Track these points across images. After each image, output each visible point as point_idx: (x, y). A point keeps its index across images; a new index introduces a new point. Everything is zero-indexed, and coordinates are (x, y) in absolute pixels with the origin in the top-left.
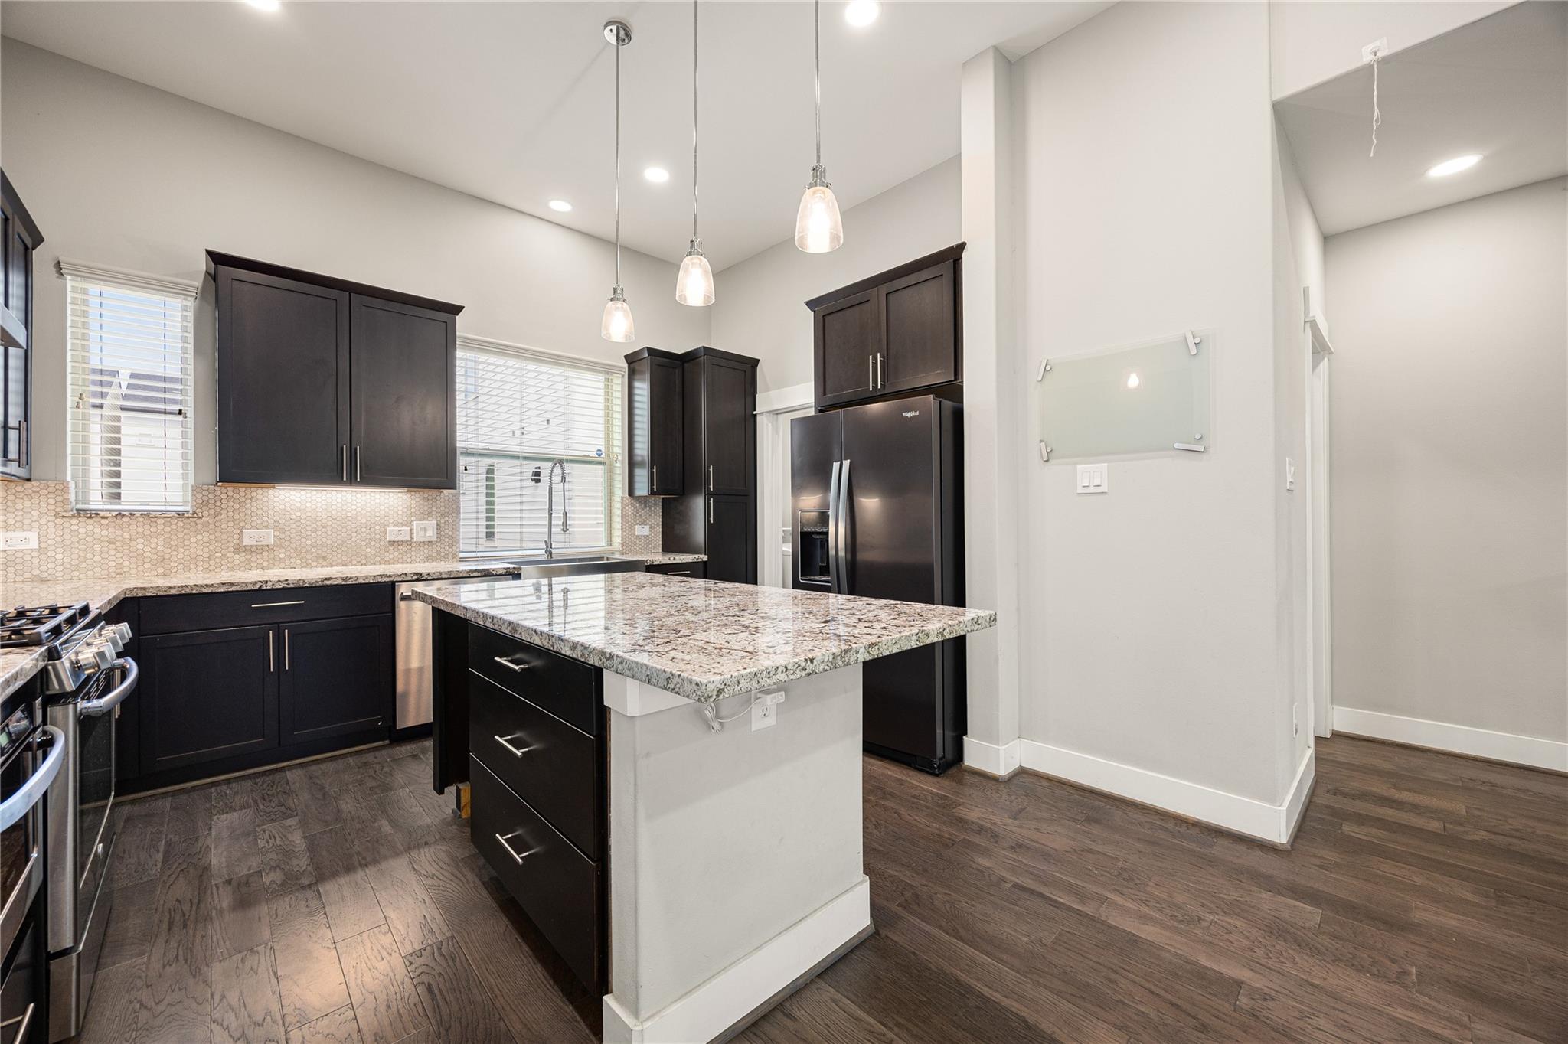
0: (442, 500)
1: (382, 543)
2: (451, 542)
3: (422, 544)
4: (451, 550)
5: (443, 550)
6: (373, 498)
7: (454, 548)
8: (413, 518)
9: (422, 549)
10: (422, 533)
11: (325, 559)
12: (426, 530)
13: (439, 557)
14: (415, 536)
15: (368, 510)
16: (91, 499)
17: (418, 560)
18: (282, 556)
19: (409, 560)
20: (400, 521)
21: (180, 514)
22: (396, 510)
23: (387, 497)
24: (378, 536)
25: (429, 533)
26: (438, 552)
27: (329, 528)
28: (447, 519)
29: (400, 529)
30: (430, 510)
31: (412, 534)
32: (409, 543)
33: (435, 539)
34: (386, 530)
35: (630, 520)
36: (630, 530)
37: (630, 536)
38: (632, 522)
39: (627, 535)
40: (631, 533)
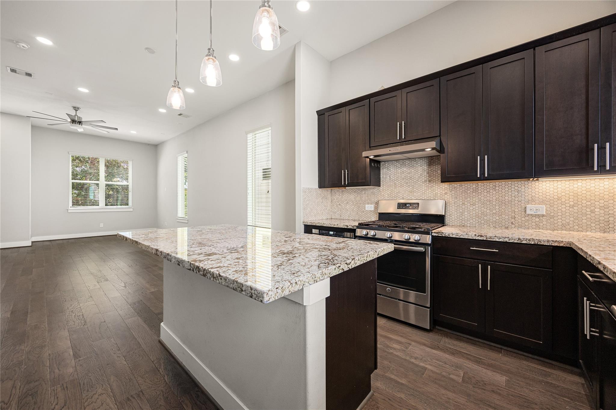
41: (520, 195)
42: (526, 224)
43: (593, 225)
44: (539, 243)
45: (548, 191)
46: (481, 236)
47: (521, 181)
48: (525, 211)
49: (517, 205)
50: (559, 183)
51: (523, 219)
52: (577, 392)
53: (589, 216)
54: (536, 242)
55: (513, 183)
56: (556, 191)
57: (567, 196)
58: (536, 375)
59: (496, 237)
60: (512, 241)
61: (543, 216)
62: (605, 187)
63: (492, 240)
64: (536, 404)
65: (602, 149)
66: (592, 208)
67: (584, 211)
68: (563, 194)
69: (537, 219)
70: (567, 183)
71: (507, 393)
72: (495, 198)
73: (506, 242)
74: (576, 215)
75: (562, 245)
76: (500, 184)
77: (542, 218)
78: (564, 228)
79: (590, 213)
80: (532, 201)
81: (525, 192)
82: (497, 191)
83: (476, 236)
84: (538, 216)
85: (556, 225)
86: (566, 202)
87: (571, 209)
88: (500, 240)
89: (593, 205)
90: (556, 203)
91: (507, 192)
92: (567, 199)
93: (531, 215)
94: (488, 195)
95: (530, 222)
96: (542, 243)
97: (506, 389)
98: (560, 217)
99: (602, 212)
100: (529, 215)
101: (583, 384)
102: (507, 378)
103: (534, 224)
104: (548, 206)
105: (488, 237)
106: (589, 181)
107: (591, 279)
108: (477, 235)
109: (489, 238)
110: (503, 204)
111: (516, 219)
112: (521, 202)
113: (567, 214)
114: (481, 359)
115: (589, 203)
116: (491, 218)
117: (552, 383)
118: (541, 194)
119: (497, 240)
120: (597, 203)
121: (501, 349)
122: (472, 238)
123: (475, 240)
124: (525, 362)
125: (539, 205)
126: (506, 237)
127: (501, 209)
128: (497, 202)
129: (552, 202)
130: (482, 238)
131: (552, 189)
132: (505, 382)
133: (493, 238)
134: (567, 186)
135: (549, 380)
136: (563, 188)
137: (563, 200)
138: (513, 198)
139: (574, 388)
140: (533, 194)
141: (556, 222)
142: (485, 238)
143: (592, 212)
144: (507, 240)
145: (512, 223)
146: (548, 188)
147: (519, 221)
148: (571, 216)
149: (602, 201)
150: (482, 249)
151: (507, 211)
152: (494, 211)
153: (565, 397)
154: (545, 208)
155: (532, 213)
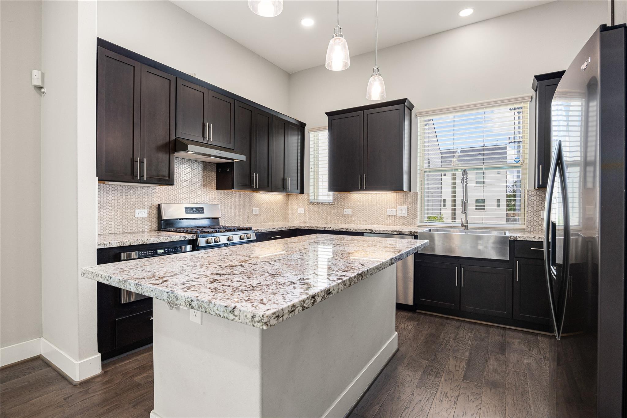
0: (410, 196)
1: (385, 216)
2: (413, 217)
3: (401, 217)
4: (413, 221)
5: (410, 221)
6: (382, 196)
7: (415, 220)
8: (397, 205)
9: (401, 219)
10: (400, 212)
11: (366, 221)
12: (403, 210)
13: (408, 224)
14: (397, 213)
15: (381, 201)
16: (319, 199)
17: (399, 224)
18: (354, 219)
19: (395, 224)
20: (392, 206)
21: (329, 203)
22: (391, 201)
23: (387, 195)
24: (384, 213)
25: (404, 212)
26: (408, 222)
27: (368, 209)
28: (412, 205)
29: (392, 209)
30: (405, 201)
31: (396, 212)
32: (395, 216)
33: (406, 215)
34: (387, 210)
35: (535, 207)
36: (535, 214)
37: (535, 219)
38: (538, 208)
39: (532, 218)
40: (535, 217)
41: (250, 201)
48: (252, 212)
53: (270, 214)
56: (261, 199)
61: (258, 215)
69: (256, 217)
72: (240, 203)
74: (267, 213)
81: (252, 199)
82: (241, 198)
85: (261, 220)
89: (271, 208)
90: (261, 207)
91: (245, 199)
93: (254, 214)
95: (254, 219)
98: (262, 215)
99: (273, 211)
104: (259, 209)
111: (249, 217)
112: (250, 206)
113: (264, 213)
116: (239, 218)
127: (243, 211)
128: (241, 206)
140: (255, 201)
141: (261, 218)
151: (245, 213)
152: (240, 213)
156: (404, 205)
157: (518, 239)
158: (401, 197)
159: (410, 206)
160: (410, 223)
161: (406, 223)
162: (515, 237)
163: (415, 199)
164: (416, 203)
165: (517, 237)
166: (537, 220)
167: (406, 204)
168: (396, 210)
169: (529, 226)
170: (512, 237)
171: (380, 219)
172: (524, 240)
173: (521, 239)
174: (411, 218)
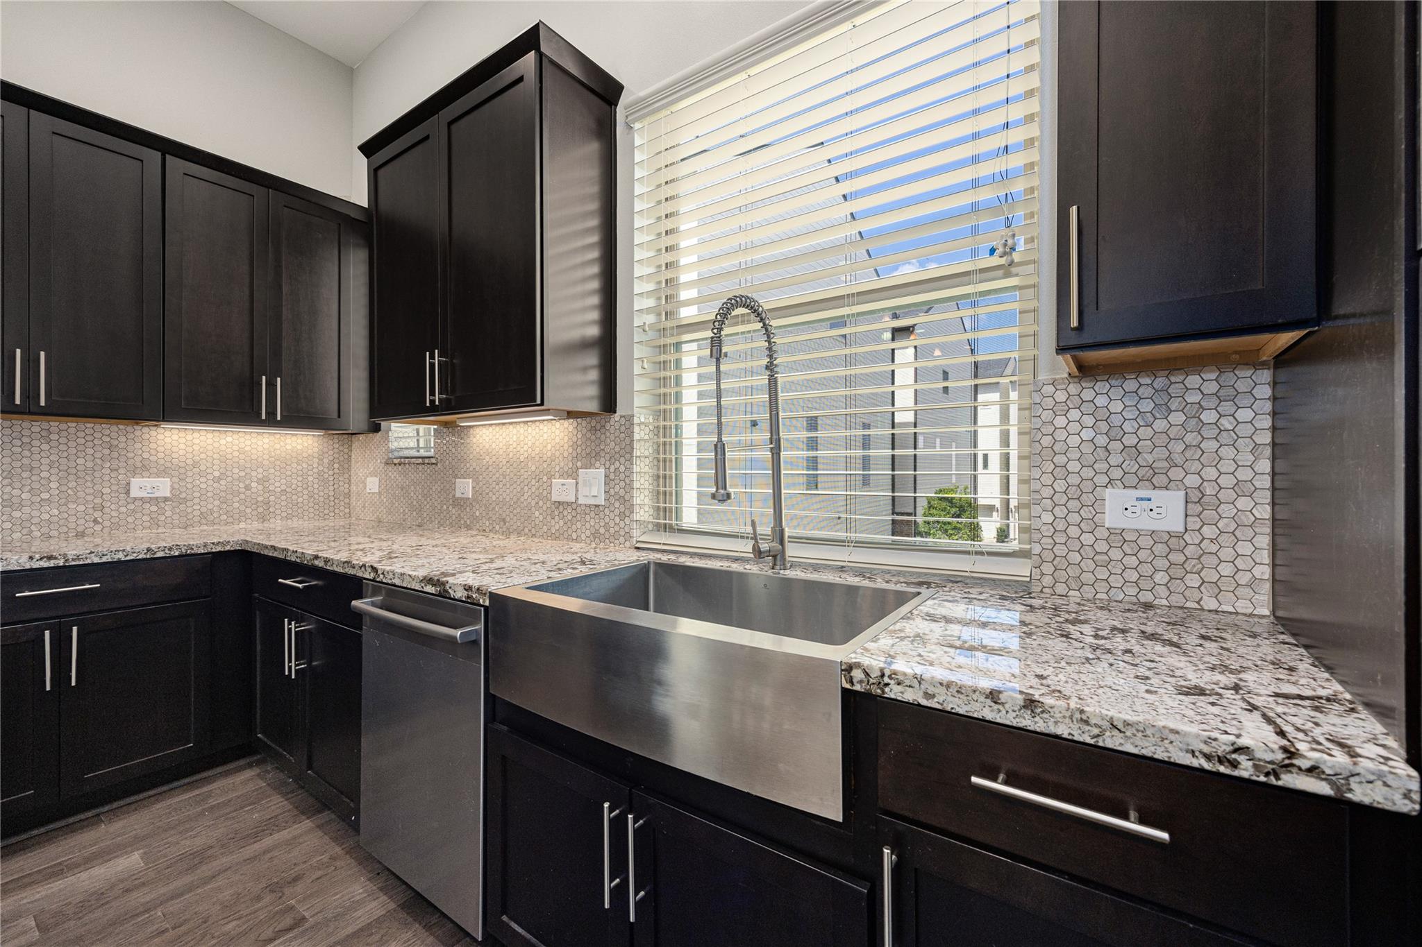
0: (612, 430)
1: (549, 504)
2: (622, 509)
3: (589, 510)
4: (622, 524)
5: (612, 524)
7: (627, 521)
8: (579, 464)
9: (588, 518)
10: (587, 491)
12: (593, 485)
13: (607, 535)
14: (579, 495)
15: (538, 450)
17: (584, 537)
18: (478, 513)
19: (574, 535)
20: (566, 469)
22: (562, 448)
23: (554, 430)
24: (545, 494)
25: (596, 491)
26: (607, 527)
28: (617, 464)
29: (565, 481)
30: (598, 452)
31: (577, 490)
32: (573, 506)
33: (602, 501)
34: (552, 483)
35: (1074, 466)
36: (1073, 505)
37: (1073, 531)
38: (1086, 473)
39: (1061, 525)
40: (1074, 518)
41: (115, 454)
42: (130, 519)
43: (248, 510)
44: (188, 552)
45: (174, 449)
46: (50, 558)
47: (117, 424)
48: (128, 492)
49: (107, 478)
50: (196, 435)
51: (123, 509)
52: (257, 790)
53: (242, 496)
54: (184, 551)
55: (97, 427)
56: (190, 450)
57: (210, 459)
58: (188, 811)
59: (93, 555)
60: (132, 558)
61: (166, 499)
62: (265, 446)
63: (81, 563)
64: (211, 847)
65: (271, 385)
66: (247, 482)
67: (235, 488)
68: (203, 456)
69: (154, 508)
70: (210, 435)
71: (155, 871)
72: (48, 461)
73: (119, 562)
74: (224, 494)
75: (228, 548)
76: (63, 426)
77: (162, 505)
78: (204, 521)
79: (244, 490)
80: (143, 468)
81: (128, 449)
82: (54, 444)
83: (35, 560)
84: (156, 500)
85: (190, 516)
86: (208, 471)
87: (215, 485)
88: (104, 559)
89: (248, 477)
90: (190, 474)
91: (82, 448)
92: (209, 465)
93: (141, 499)
94: (27, 453)
95: (138, 515)
96: (195, 551)
97: (150, 868)
98: (196, 501)
99: (260, 487)
100: (135, 499)
101: (258, 775)
102: (142, 851)
103: (146, 518)
104: (176, 480)
105: (70, 557)
106: (243, 435)
107: (300, 586)
108: (37, 556)
109: (73, 560)
110: (72, 477)
111: (106, 510)
112: (117, 470)
113: (209, 494)
114: (60, 864)
115: (243, 474)
116: (36, 513)
117: (218, 804)
118: (161, 455)
119: (96, 560)
120: (254, 474)
121: (98, 815)
122: (19, 568)
123: (31, 570)
124: (158, 806)
125: (159, 477)
126: (118, 551)
127: (64, 488)
128: (53, 471)
129: (182, 471)
130: (52, 563)
131: (182, 446)
132: (142, 859)
133: (84, 557)
134: (210, 441)
135: (213, 802)
136: (202, 444)
137: (203, 468)
138: (99, 461)
139: (251, 786)
140: (145, 455)
141: (189, 510)
142: (63, 560)
143: (248, 488)
144: (121, 556)
145: (95, 521)
146: (175, 443)
147: (114, 514)
148: (216, 497)
149: (260, 470)
150: (54, 590)
151: (81, 494)
152: (45, 496)
153: (245, 806)
154: (169, 484)
155: (143, 494)
156: (597, 464)
157: (894, 692)
158: (589, 435)
159: (612, 469)
160: (612, 531)
161: (602, 531)
162: (875, 674)
163: (628, 441)
164: (628, 456)
165: (886, 680)
166: (1087, 539)
167: (602, 460)
168: (577, 483)
169: (1047, 568)
170: (857, 674)
171: (537, 514)
172: (924, 702)
173: (909, 696)
174: (617, 512)
